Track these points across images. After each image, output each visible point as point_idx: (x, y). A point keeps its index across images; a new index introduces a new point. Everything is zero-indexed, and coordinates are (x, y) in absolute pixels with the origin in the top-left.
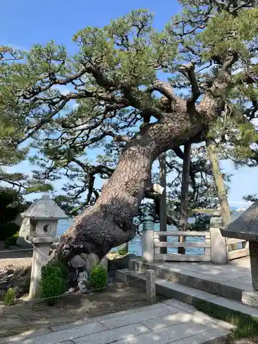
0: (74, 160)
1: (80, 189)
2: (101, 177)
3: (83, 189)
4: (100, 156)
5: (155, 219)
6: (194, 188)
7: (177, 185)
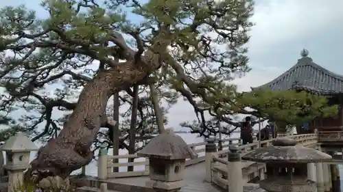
0: (32, 94)
1: (38, 120)
2: (59, 109)
3: (40, 120)
4: (58, 90)
5: (110, 144)
6: (142, 118)
7: (128, 115)
